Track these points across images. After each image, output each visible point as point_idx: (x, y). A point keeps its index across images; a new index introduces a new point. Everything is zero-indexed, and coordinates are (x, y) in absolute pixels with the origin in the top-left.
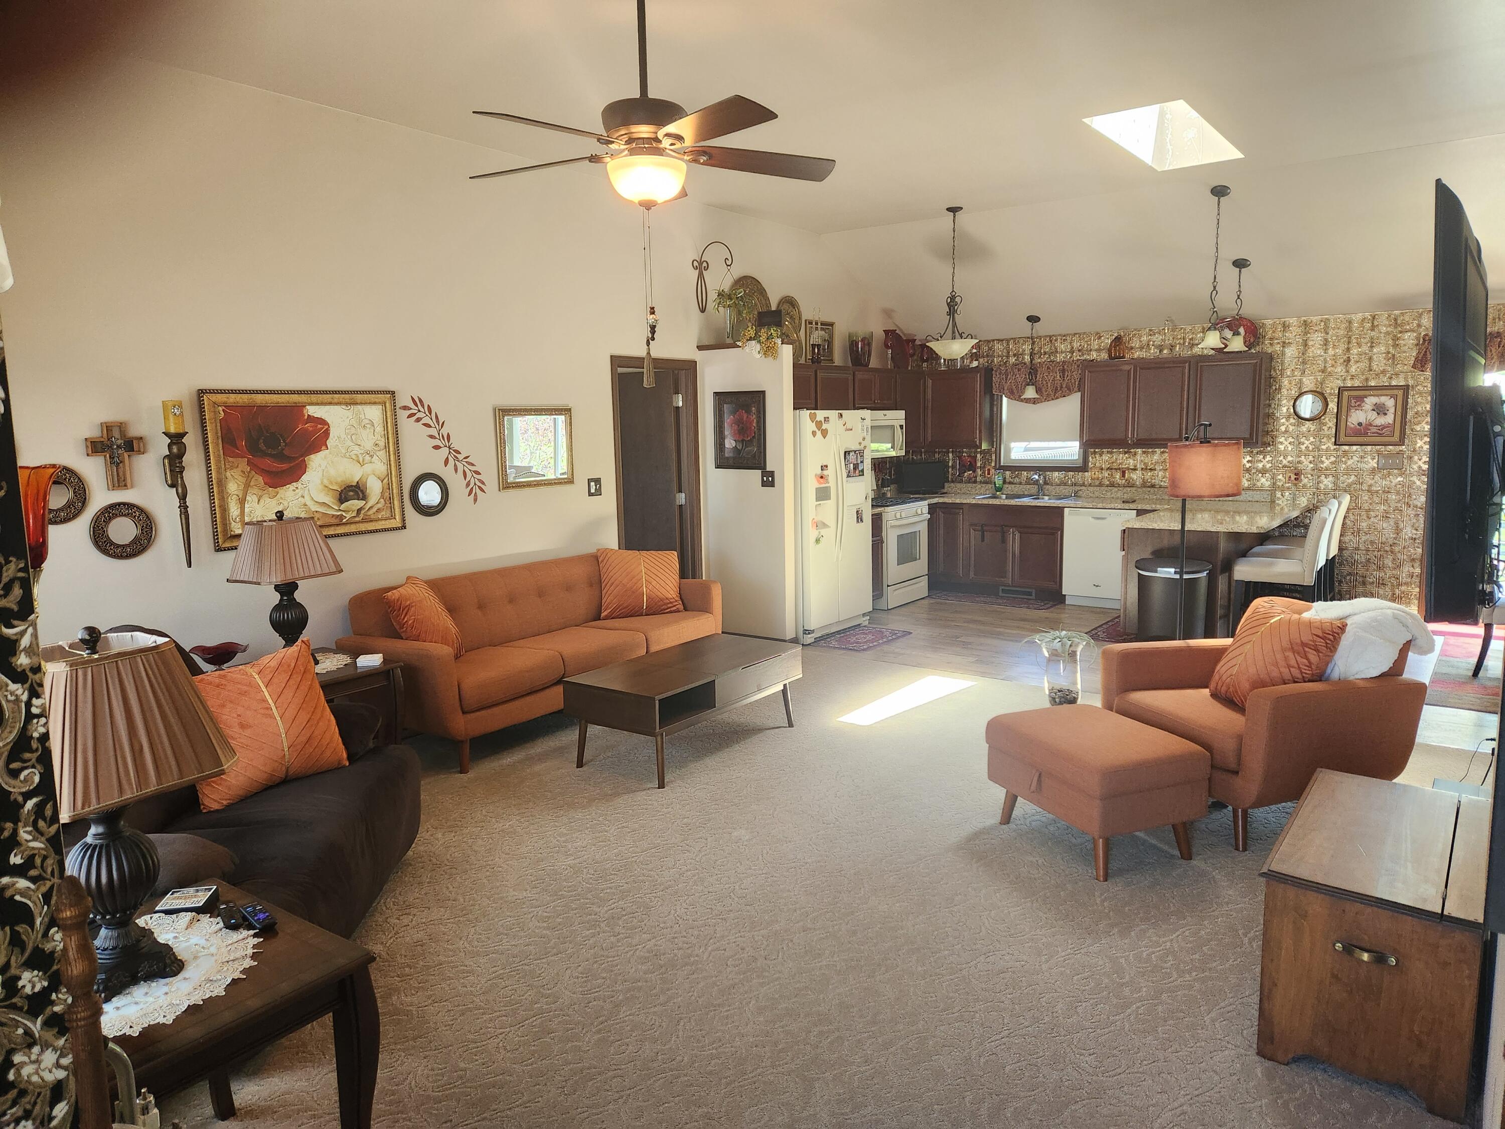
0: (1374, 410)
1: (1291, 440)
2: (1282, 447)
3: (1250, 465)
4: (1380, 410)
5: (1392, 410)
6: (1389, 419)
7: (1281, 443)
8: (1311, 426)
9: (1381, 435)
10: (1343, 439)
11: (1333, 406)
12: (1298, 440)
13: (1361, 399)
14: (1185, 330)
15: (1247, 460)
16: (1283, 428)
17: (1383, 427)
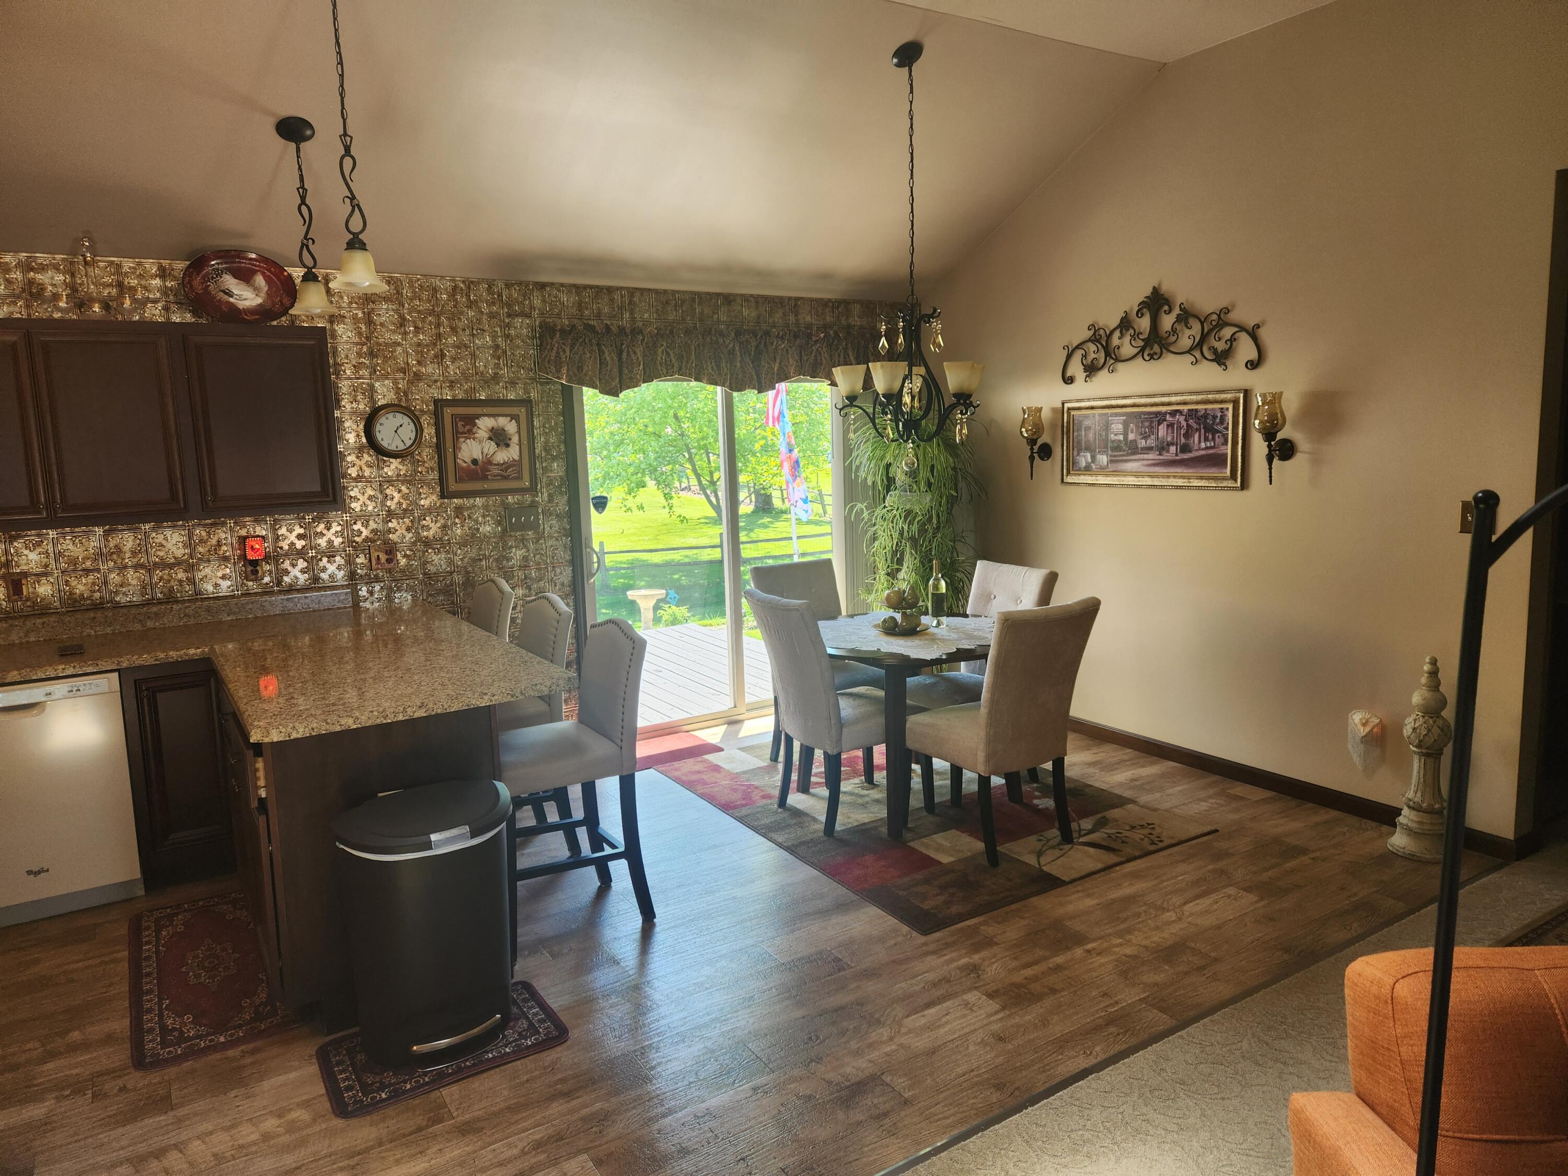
0: (490, 438)
1: (370, 492)
2: (356, 506)
3: (303, 543)
4: (499, 437)
5: (515, 439)
6: (512, 453)
7: (356, 499)
8: (401, 467)
9: (505, 478)
10: (453, 487)
11: (429, 432)
12: (381, 492)
13: (470, 421)
14: (119, 266)
15: (295, 534)
16: (353, 472)
17: (506, 466)
